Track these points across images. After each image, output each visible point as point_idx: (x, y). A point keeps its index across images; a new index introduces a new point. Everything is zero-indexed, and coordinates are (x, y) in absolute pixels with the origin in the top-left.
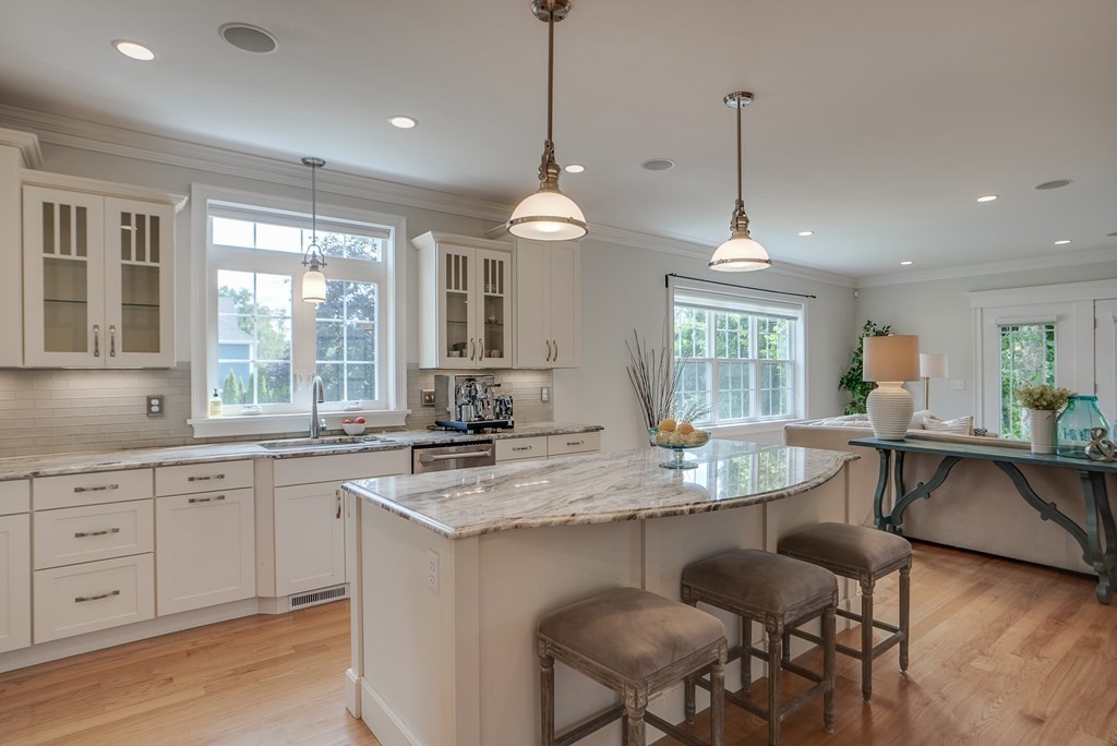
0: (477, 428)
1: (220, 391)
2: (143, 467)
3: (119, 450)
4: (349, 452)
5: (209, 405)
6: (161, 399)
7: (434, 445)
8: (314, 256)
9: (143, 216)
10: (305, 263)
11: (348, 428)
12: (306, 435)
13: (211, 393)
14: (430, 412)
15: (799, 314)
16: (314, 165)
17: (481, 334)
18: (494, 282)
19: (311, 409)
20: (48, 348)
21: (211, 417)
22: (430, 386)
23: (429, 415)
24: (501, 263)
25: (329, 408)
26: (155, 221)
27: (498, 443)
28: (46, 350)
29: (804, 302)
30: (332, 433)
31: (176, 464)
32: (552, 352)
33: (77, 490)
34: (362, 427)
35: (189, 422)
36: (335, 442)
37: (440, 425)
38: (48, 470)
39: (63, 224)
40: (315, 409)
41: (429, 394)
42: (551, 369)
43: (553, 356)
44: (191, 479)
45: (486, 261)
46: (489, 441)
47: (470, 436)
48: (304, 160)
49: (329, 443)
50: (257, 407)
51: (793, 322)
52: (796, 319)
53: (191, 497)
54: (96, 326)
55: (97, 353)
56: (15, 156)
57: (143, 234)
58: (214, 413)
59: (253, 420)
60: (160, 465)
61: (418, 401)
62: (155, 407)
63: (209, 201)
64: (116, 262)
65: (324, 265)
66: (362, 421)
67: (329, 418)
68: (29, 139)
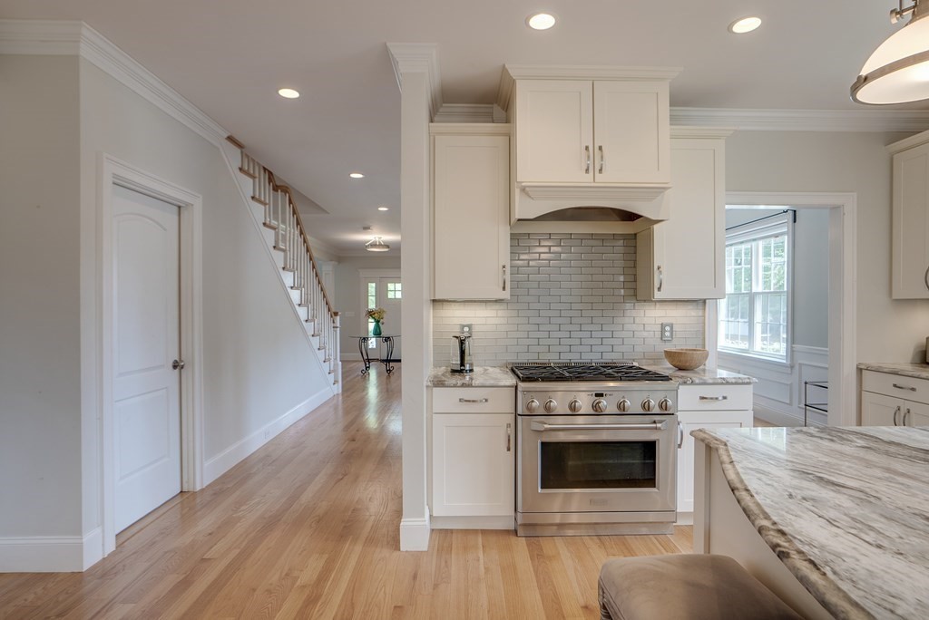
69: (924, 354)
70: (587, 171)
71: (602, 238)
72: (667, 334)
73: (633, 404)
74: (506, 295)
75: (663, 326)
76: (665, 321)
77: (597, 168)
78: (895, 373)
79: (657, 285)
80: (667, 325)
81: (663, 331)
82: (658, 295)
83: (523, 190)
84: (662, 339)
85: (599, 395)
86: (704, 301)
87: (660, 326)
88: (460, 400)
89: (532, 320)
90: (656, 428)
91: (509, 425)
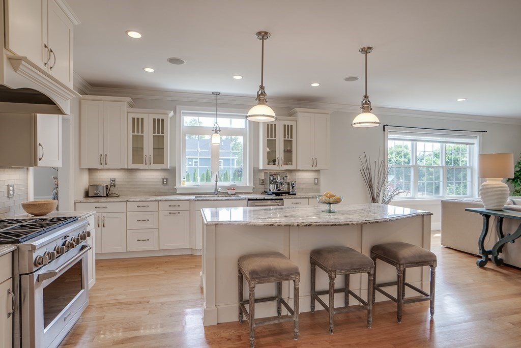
0: (277, 194)
1: (185, 177)
2: (156, 201)
3: (154, 195)
4: (222, 200)
5: (182, 182)
6: (167, 179)
7: (256, 200)
8: (216, 128)
9: (155, 119)
10: (213, 131)
11: (229, 192)
12: (213, 194)
13: (182, 178)
14: (262, 187)
15: (476, 141)
16: (216, 94)
17: (282, 155)
18: (288, 134)
19: (215, 184)
20: (134, 162)
21: (182, 186)
22: (262, 176)
23: (262, 188)
24: (291, 126)
25: (221, 184)
26: (163, 120)
27: (285, 200)
28: (133, 163)
29: (479, 135)
30: (224, 193)
31: (165, 201)
32: (314, 163)
33: (138, 207)
34: (234, 192)
35: (175, 187)
36: (223, 197)
37: (265, 193)
38: (131, 200)
39: (138, 124)
40: (216, 184)
41: (263, 180)
42: (319, 170)
43: (315, 164)
44: (170, 206)
45: (285, 125)
46: (282, 199)
47: (273, 197)
48: (213, 93)
49: (221, 197)
50: (199, 183)
51: (472, 146)
52: (473, 144)
53: (170, 212)
54: (146, 156)
55: (146, 164)
56: (126, 104)
57: (159, 125)
58: (183, 184)
59: (196, 187)
60: (160, 200)
61: (258, 182)
62: (165, 182)
63: (182, 111)
64: (151, 134)
65: (220, 131)
66: (234, 190)
67: (223, 188)
68: (129, 99)
69: (88, 193)
70: (46, 64)
72: (11, 193)
75: (8, 186)
76: (10, 183)
77: (51, 65)
79: (39, 156)
80: (11, 186)
81: (8, 191)
82: (39, 164)
83: (10, 59)
84: (8, 197)
87: (7, 187)
91: (9, 292)
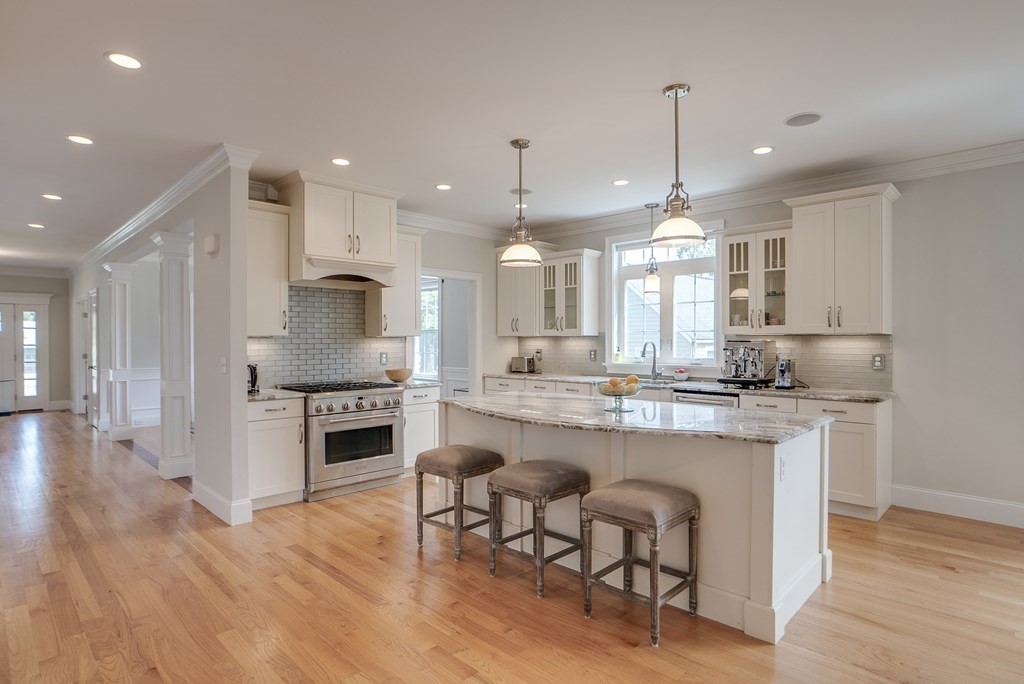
2: (552, 381)
5: (613, 356)
6: (595, 351)
8: (652, 264)
9: (567, 265)
13: (615, 349)
16: (652, 208)
17: (761, 305)
18: (775, 258)
21: (615, 363)
24: (782, 240)
26: (576, 264)
27: (741, 397)
28: (545, 328)
30: (666, 378)
35: (603, 364)
39: (549, 274)
43: (836, 320)
45: (767, 241)
46: (737, 395)
54: (558, 318)
55: (558, 330)
57: (572, 272)
58: (616, 360)
62: (593, 355)
63: (614, 244)
64: (563, 287)
67: (662, 368)
69: (511, 367)
70: (350, 251)
71: (343, 292)
72: (384, 360)
73: (380, 403)
74: (286, 333)
75: (381, 354)
76: (383, 350)
77: (356, 250)
78: (500, 377)
79: (384, 327)
80: (384, 354)
81: (381, 358)
82: (384, 334)
83: (309, 260)
84: (381, 363)
85: (360, 398)
86: (405, 337)
87: (379, 355)
88: (267, 410)
89: (294, 352)
90: (394, 416)
91: (300, 426)
